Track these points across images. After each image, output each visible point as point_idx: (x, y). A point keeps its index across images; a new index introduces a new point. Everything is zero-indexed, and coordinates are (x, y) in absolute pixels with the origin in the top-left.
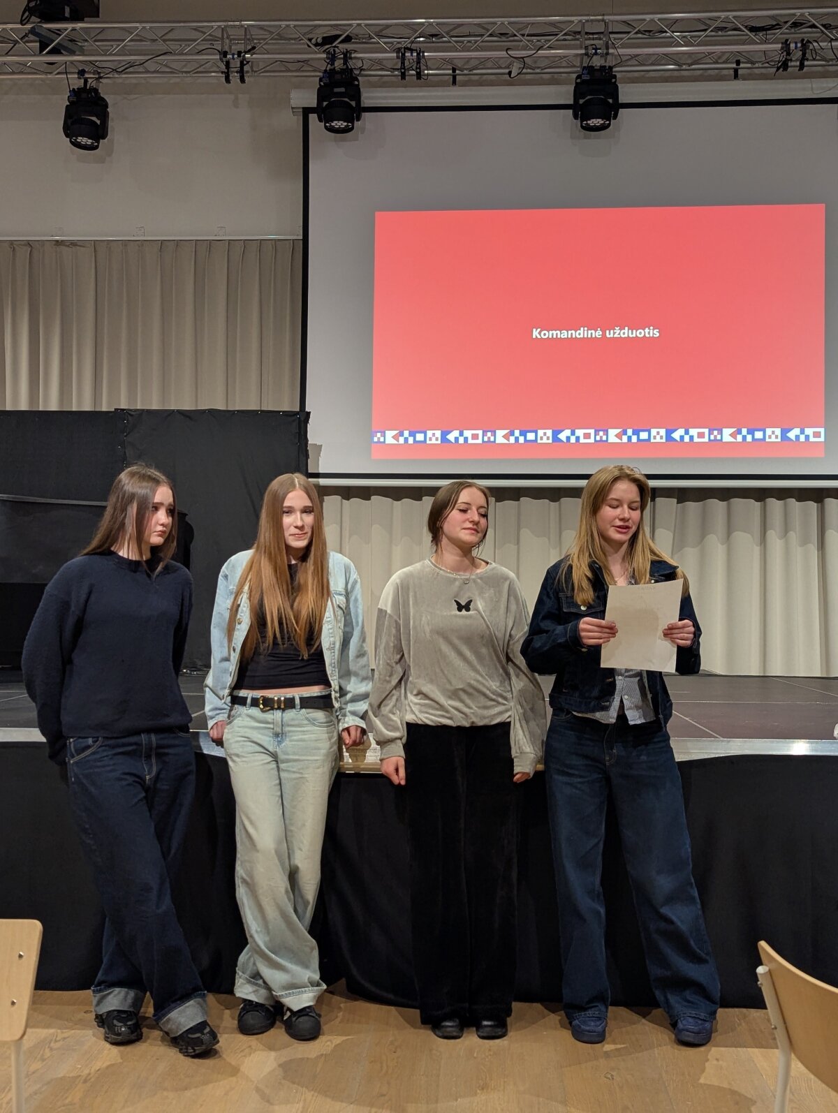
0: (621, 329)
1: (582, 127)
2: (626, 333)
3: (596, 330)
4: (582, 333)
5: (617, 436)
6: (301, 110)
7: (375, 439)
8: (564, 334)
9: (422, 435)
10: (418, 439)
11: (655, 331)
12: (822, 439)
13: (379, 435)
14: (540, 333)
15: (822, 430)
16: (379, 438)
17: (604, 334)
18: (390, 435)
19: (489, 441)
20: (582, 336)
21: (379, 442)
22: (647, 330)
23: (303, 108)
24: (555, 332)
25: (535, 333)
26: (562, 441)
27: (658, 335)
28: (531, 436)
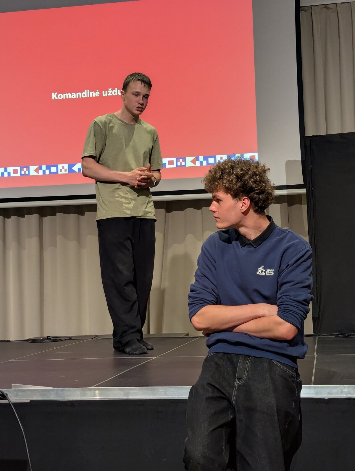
0: (112, 90)
2: (116, 92)
3: (95, 92)
4: (86, 94)
8: (74, 96)
14: (57, 96)
15: (256, 154)
17: (101, 94)
25: (54, 96)
26: (76, 172)
28: (53, 169)
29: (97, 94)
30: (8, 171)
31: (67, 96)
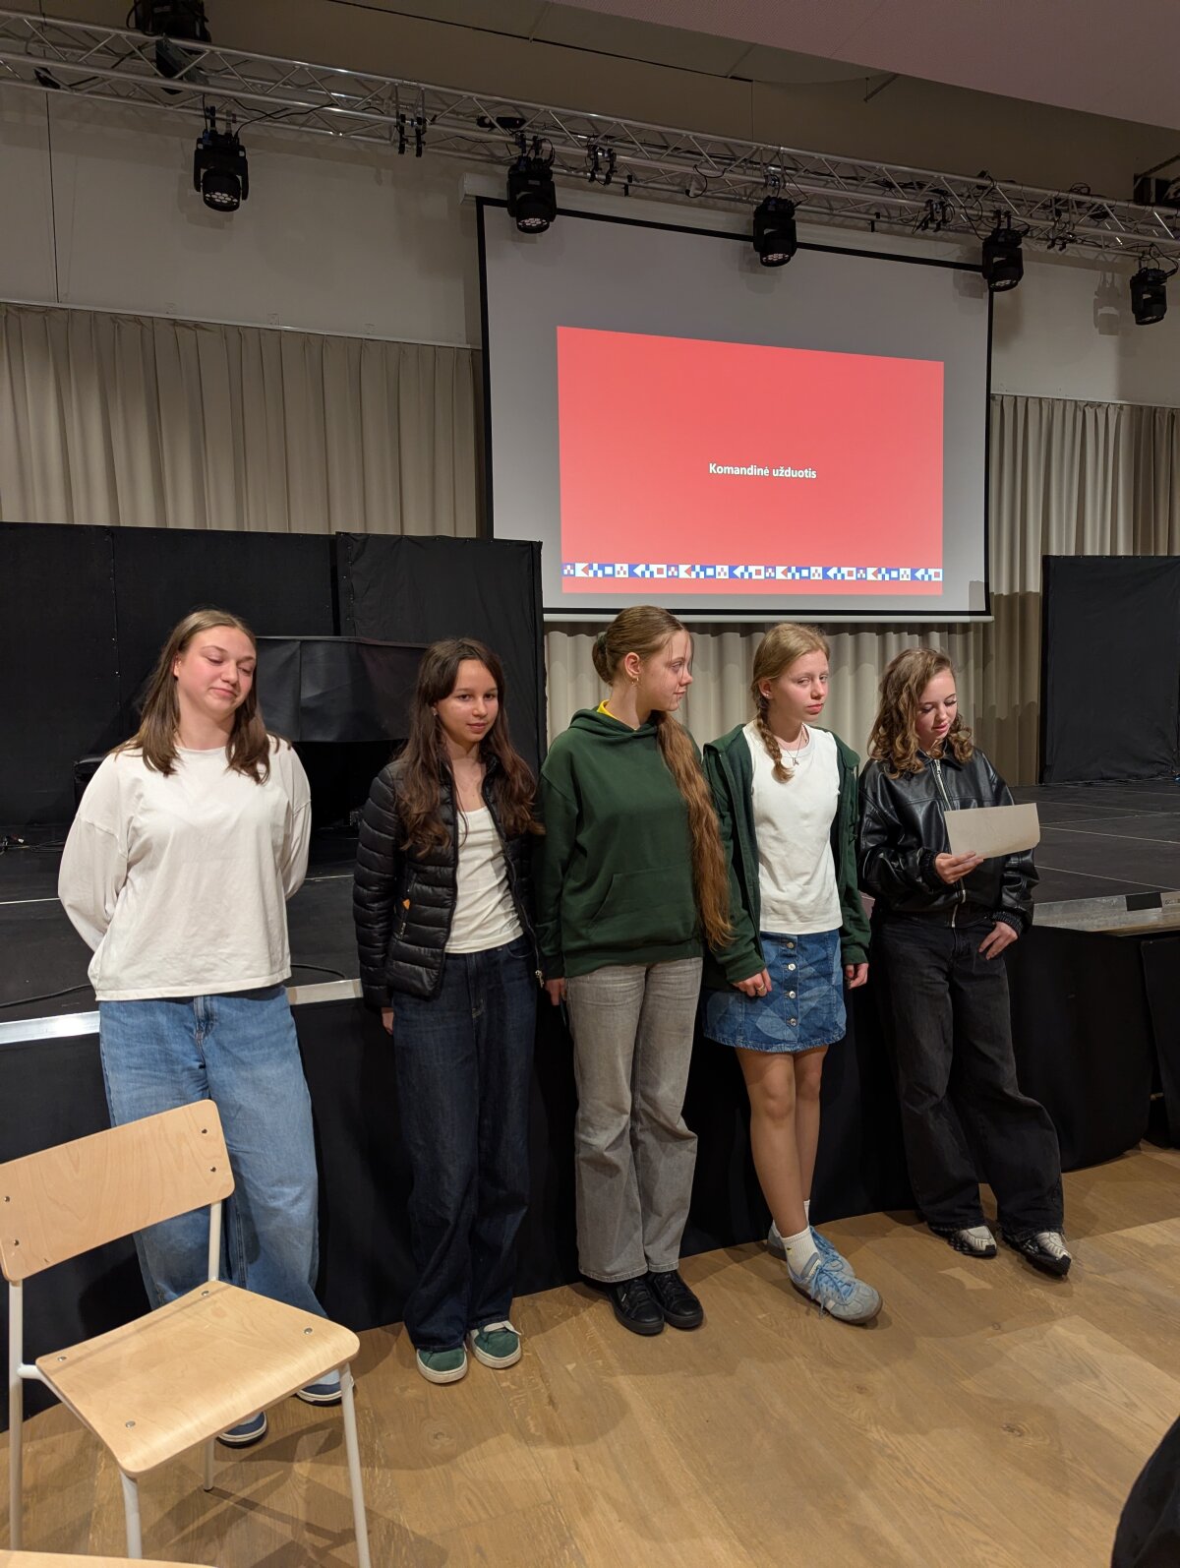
0: (785, 469)
1: (762, 261)
2: (789, 473)
3: (764, 469)
4: (752, 471)
5: (783, 573)
6: (474, 199)
7: (566, 572)
8: (737, 471)
9: (611, 568)
10: (606, 573)
11: (814, 472)
12: (940, 579)
13: (569, 567)
14: (716, 468)
15: (940, 571)
16: (569, 571)
17: (771, 472)
18: (580, 566)
19: (673, 576)
20: (752, 474)
21: (569, 575)
22: (806, 471)
23: (477, 197)
24: (729, 469)
25: (712, 468)
26: (737, 577)
27: (815, 476)
28: (710, 572)
29: (766, 472)
30: (651, 569)
31: (728, 470)
